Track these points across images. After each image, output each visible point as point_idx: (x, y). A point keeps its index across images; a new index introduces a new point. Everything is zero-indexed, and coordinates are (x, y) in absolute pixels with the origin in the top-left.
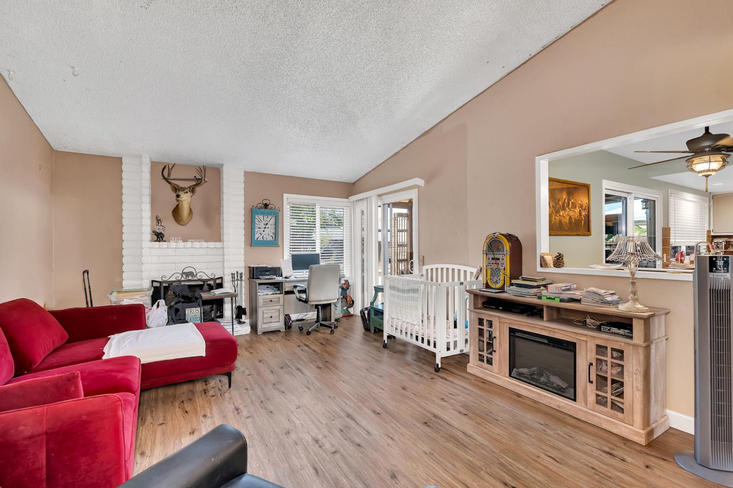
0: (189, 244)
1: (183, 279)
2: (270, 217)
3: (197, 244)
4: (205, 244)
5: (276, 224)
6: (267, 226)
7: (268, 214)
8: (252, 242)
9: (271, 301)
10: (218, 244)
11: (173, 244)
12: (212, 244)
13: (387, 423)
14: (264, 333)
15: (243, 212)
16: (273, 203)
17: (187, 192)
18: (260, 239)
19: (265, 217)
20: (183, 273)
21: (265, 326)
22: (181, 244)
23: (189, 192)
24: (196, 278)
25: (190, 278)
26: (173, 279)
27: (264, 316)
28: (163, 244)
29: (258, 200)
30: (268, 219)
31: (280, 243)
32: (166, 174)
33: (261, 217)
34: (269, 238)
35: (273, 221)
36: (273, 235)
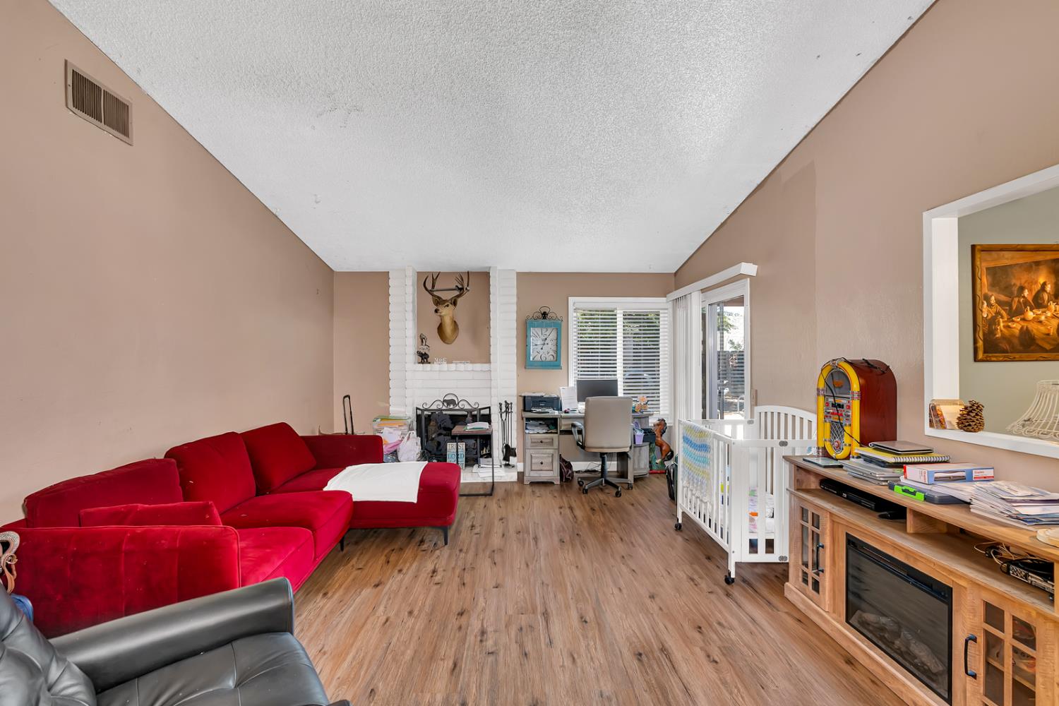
0: (453, 366)
1: (444, 408)
2: (549, 330)
3: (462, 366)
4: (470, 366)
5: (558, 339)
6: (546, 342)
7: (547, 326)
8: (526, 362)
9: (541, 442)
10: (485, 366)
11: (436, 366)
12: (478, 366)
13: (585, 637)
14: (532, 483)
15: (514, 325)
16: (554, 310)
17: (448, 306)
18: (538, 358)
19: (544, 330)
20: (444, 401)
21: (533, 474)
22: (445, 366)
23: (450, 305)
24: (457, 408)
25: (452, 406)
26: (434, 407)
27: (533, 461)
28: (427, 366)
29: (535, 307)
30: (548, 333)
31: (563, 364)
32: (429, 286)
33: (538, 330)
34: (550, 358)
35: (553, 335)
36: (553, 354)
